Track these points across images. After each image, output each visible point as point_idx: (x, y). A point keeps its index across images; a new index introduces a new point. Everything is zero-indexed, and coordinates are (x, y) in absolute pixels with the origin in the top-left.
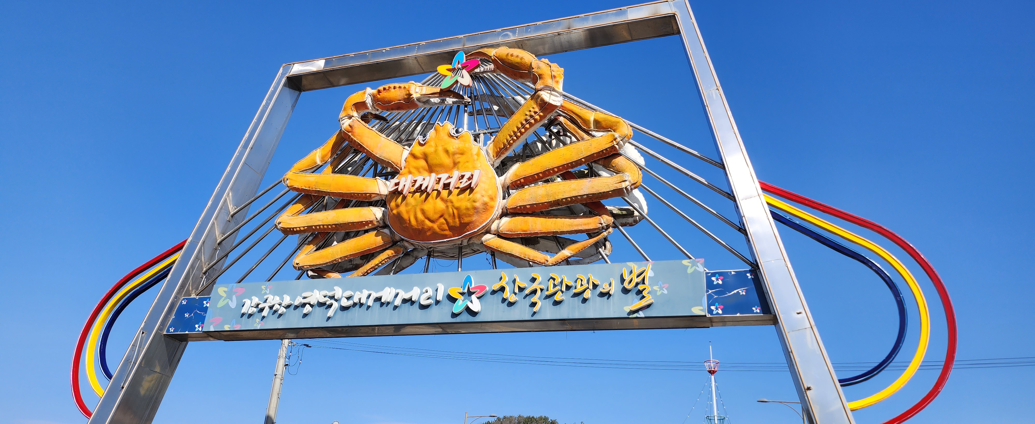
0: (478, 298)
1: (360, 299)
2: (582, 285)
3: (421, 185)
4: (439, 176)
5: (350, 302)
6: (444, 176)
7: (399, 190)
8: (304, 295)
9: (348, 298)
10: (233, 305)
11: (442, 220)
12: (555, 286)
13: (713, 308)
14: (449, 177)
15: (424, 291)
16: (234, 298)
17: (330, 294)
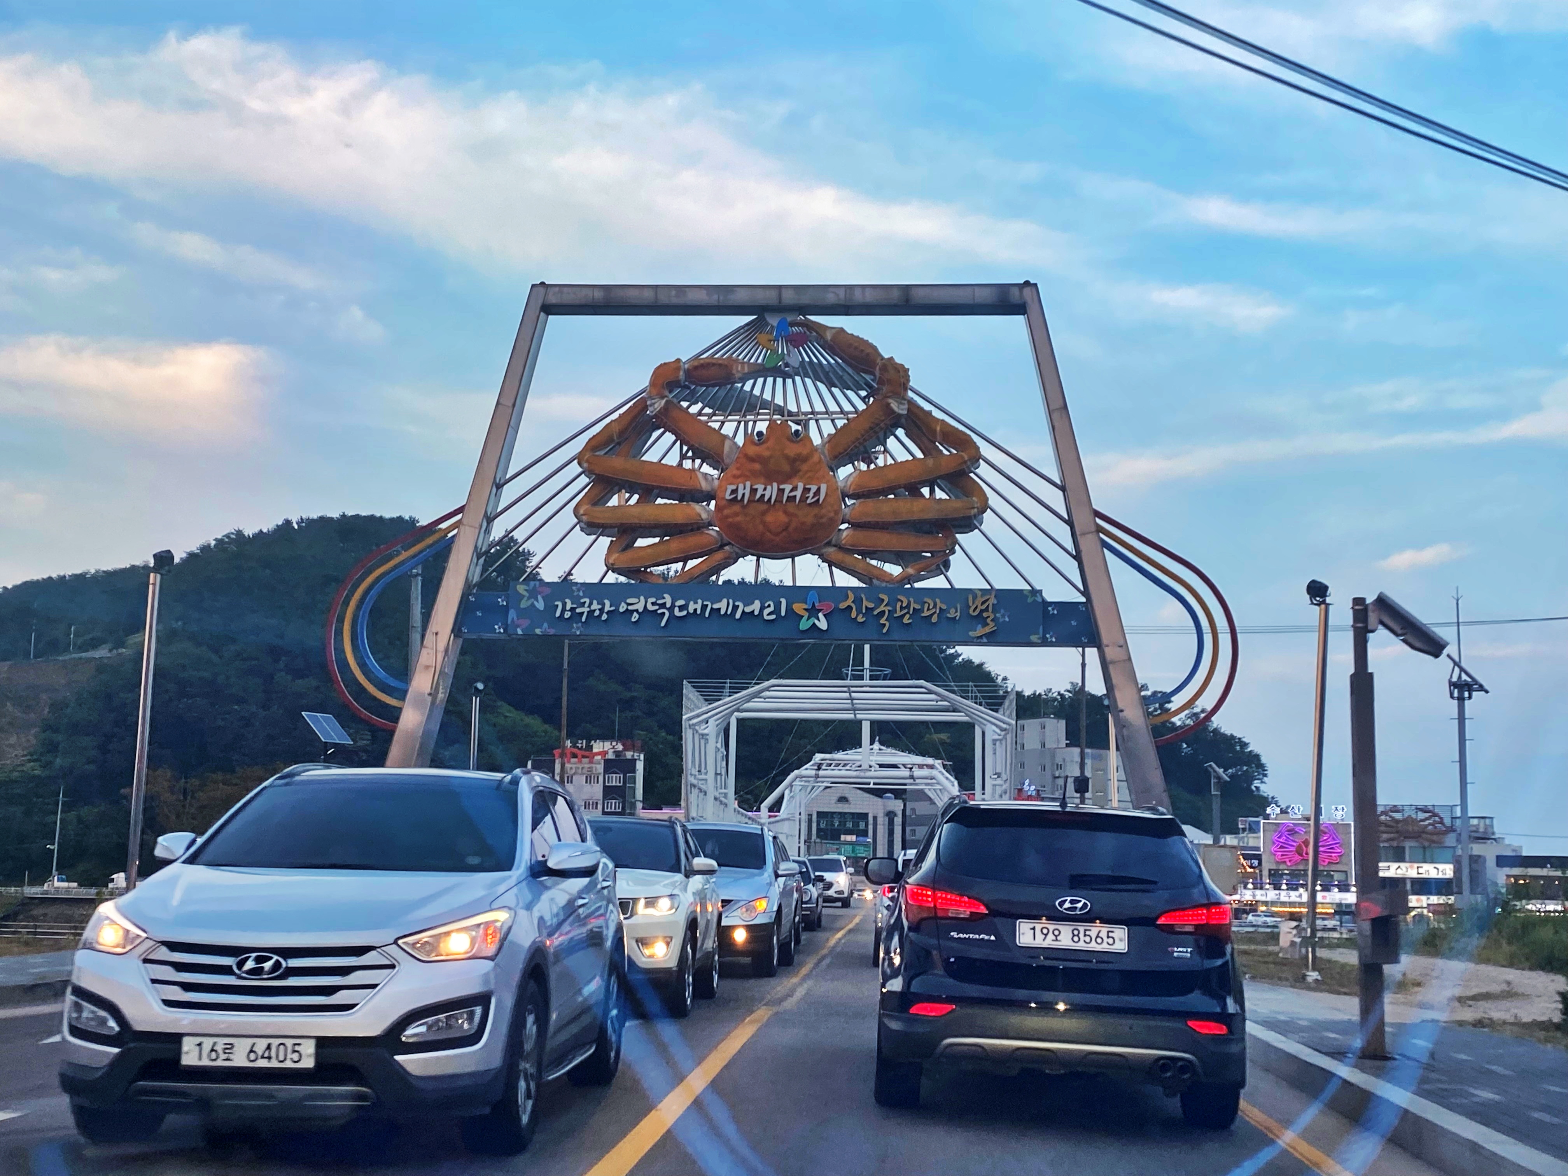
0: (825, 615)
1: (695, 610)
2: (928, 609)
3: (763, 496)
4: (782, 487)
5: (684, 613)
6: (788, 487)
7: (739, 498)
8: (629, 601)
9: (681, 608)
10: (540, 605)
11: (784, 533)
12: (902, 608)
13: (1048, 636)
14: (794, 489)
15: (766, 605)
16: (539, 597)
17: (659, 602)
